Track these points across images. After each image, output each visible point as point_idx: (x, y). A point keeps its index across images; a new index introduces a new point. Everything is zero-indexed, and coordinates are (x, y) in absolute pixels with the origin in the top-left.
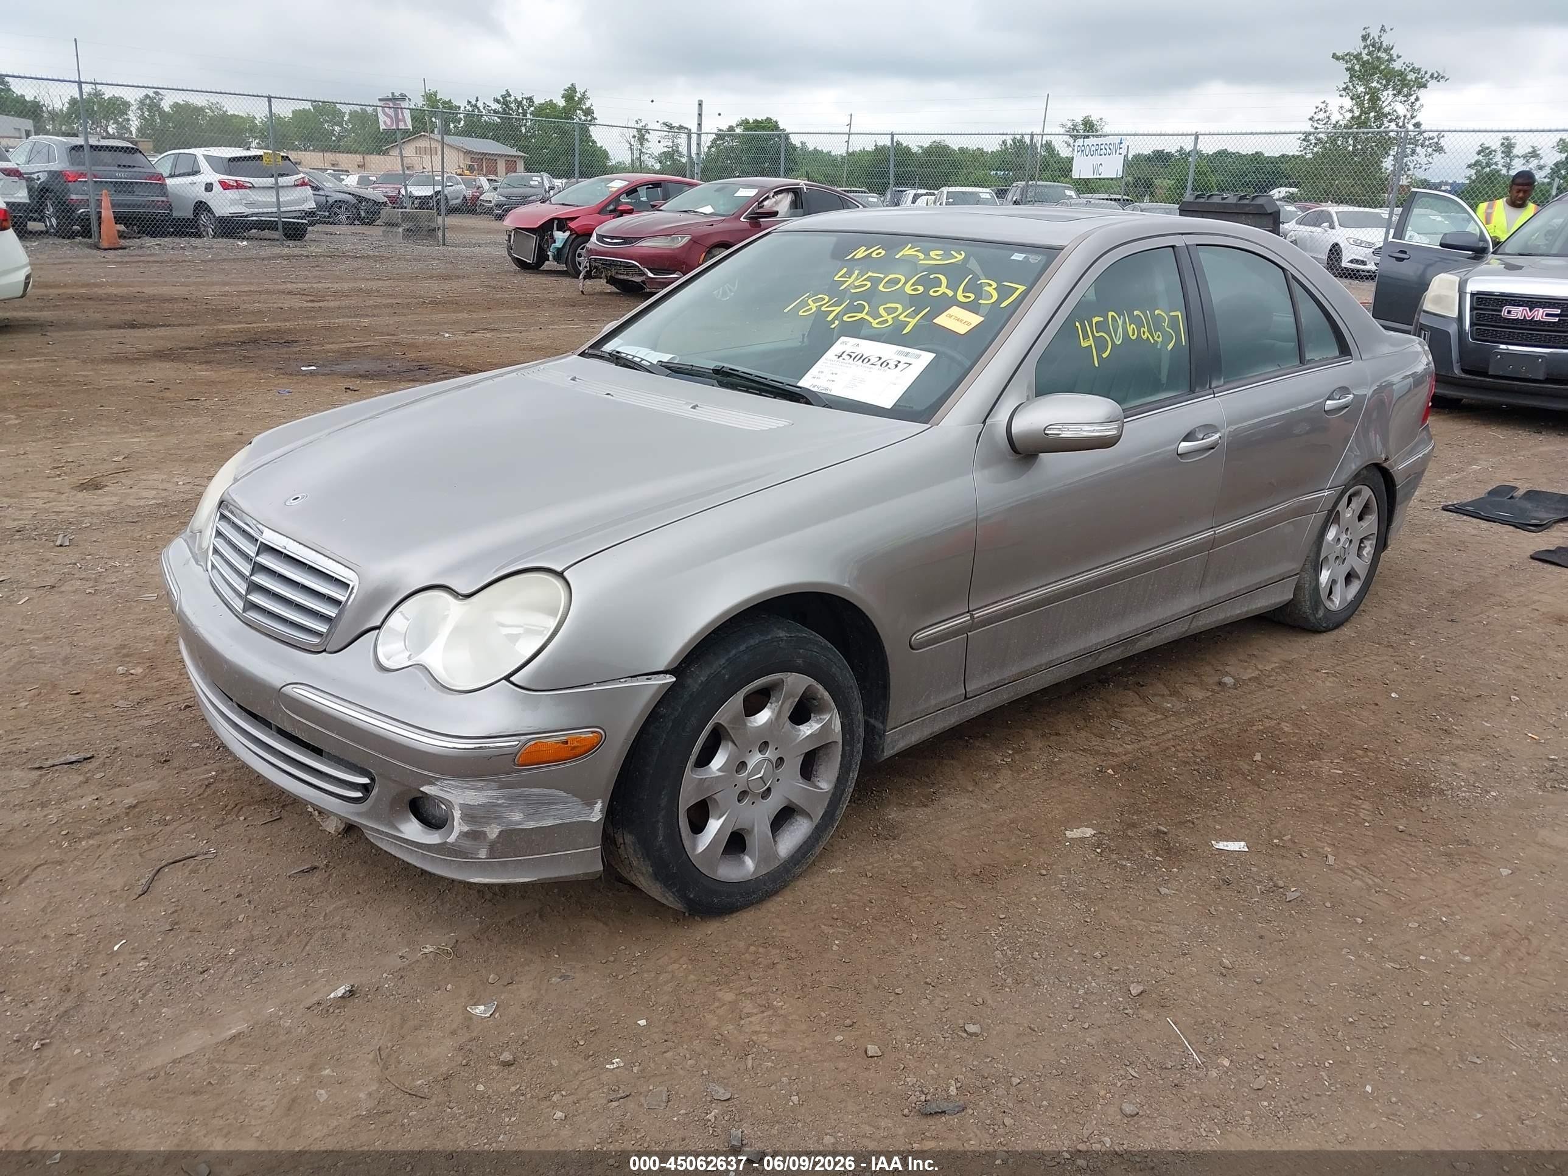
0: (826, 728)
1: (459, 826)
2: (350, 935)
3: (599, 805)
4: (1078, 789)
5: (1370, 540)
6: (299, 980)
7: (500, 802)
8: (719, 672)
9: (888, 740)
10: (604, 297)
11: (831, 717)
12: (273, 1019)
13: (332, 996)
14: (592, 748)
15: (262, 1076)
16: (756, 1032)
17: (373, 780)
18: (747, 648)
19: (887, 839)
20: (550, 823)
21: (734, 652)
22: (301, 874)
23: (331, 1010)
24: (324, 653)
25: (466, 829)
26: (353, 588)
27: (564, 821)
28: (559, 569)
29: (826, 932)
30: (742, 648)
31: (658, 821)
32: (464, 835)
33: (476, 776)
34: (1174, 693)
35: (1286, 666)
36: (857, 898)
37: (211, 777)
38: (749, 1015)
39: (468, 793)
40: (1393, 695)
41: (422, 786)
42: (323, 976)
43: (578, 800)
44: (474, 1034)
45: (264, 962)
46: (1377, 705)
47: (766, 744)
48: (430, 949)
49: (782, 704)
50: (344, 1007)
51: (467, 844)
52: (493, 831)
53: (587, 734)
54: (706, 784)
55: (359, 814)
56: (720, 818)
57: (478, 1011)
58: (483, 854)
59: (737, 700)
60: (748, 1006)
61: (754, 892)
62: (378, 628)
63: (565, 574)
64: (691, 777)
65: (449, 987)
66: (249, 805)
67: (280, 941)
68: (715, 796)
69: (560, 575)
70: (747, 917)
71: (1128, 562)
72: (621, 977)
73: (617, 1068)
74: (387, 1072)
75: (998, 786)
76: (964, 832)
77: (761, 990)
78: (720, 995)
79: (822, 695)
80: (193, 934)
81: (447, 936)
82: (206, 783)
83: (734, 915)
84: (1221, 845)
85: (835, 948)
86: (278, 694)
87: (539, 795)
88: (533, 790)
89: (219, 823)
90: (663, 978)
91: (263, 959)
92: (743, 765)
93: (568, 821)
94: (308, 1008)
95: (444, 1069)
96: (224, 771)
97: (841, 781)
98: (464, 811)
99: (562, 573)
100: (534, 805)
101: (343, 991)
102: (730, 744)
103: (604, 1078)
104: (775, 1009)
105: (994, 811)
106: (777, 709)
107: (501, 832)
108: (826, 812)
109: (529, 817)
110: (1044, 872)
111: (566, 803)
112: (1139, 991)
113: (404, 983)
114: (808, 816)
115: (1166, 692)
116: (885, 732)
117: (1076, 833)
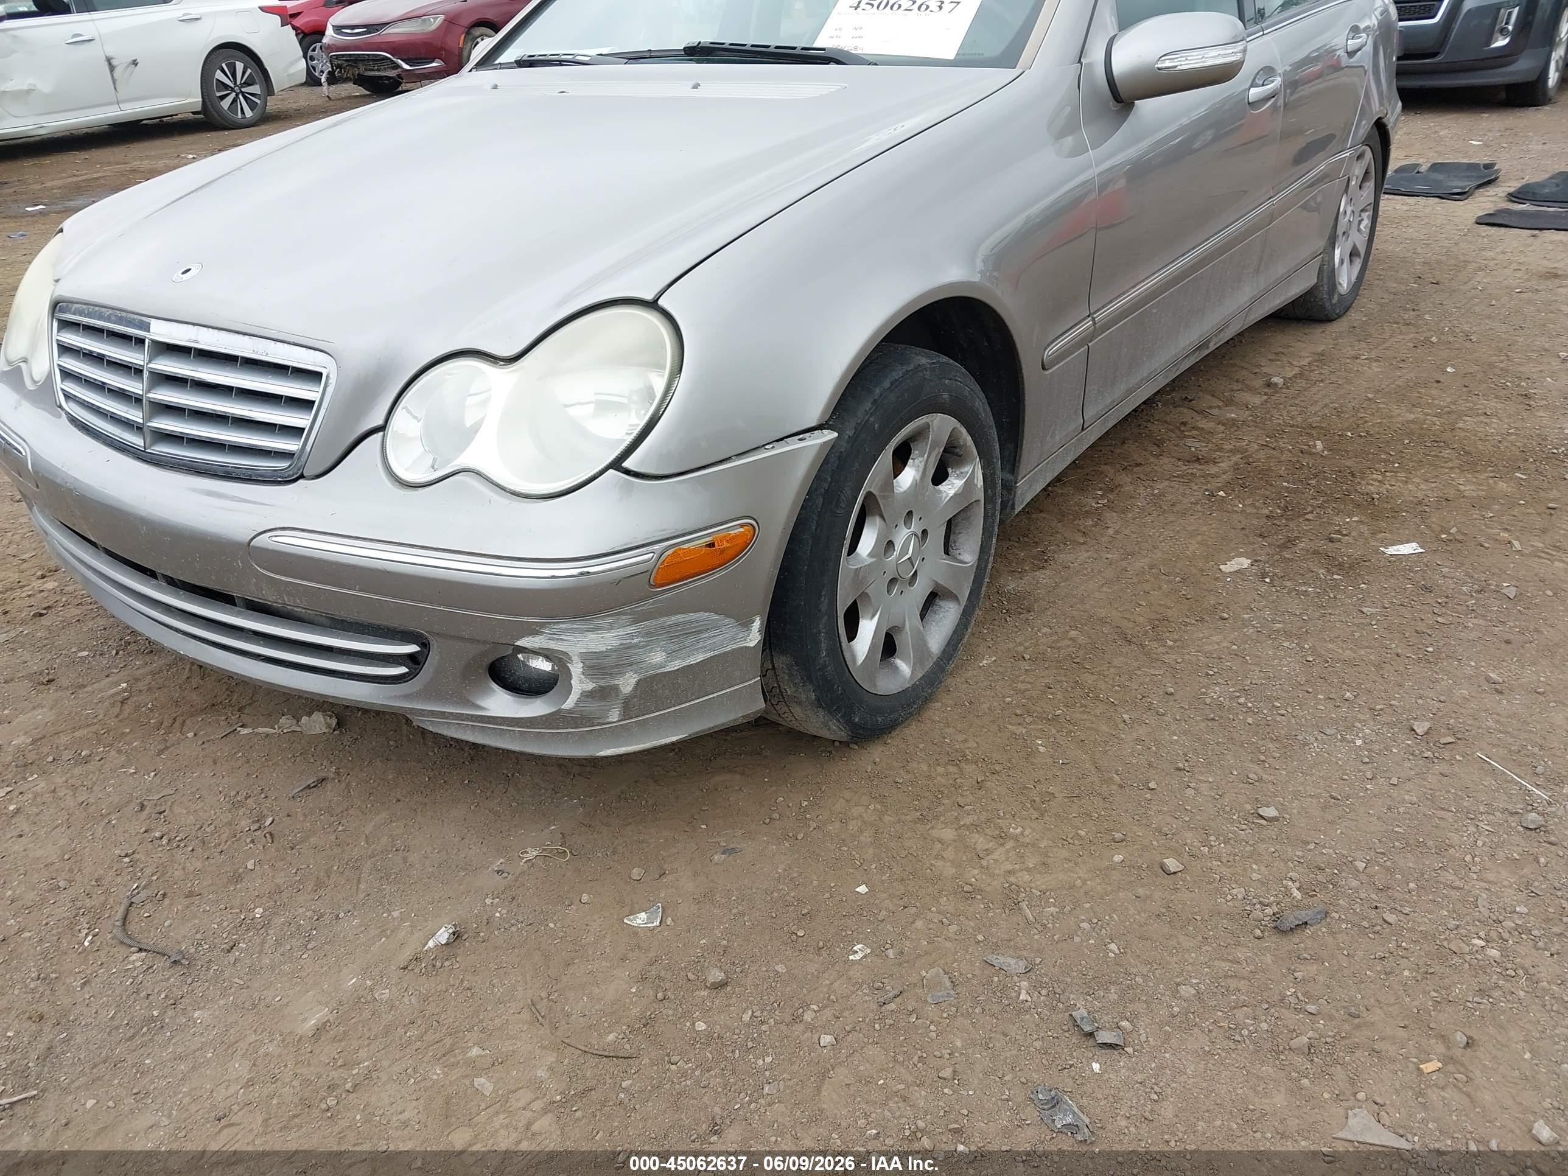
0: (969, 484)
1: (579, 684)
2: (413, 857)
3: (757, 624)
4: (1199, 518)
5: (1367, 211)
6: (373, 932)
7: (636, 641)
8: (868, 421)
9: (1019, 492)
10: (353, 100)
11: (974, 468)
12: (360, 993)
13: (431, 944)
14: (742, 546)
15: (384, 1078)
16: (1011, 872)
17: (425, 645)
18: (892, 384)
19: (1020, 613)
20: (700, 657)
21: (878, 391)
22: (308, 791)
23: (438, 964)
24: (301, 481)
25: (590, 686)
26: (328, 376)
27: (716, 653)
28: (649, 296)
29: (1018, 732)
30: (886, 384)
31: (820, 632)
32: (588, 695)
33: (600, 612)
34: (1229, 402)
35: (1321, 359)
36: (1029, 686)
37: (124, 690)
38: (988, 852)
39: (592, 636)
40: (1449, 370)
41: (519, 638)
42: (402, 920)
43: (733, 621)
44: (652, 954)
45: (311, 918)
46: (1438, 382)
47: (910, 514)
48: (532, 853)
49: (928, 457)
50: (455, 956)
51: (593, 706)
52: (627, 683)
53: (735, 529)
54: (861, 574)
55: (407, 697)
56: (873, 616)
57: (639, 921)
58: (614, 716)
59: (886, 457)
60: (981, 842)
61: (914, 702)
62: (382, 428)
63: (661, 302)
64: (847, 566)
65: (585, 898)
66: (192, 716)
67: (319, 885)
68: (867, 591)
69: (652, 305)
70: (911, 732)
71: (1208, 245)
72: (800, 836)
73: (865, 957)
74: (559, 1033)
75: (1111, 531)
76: (1105, 589)
77: (984, 816)
78: (935, 833)
79: (965, 440)
80: (192, 900)
81: (546, 831)
82: (120, 698)
83: (893, 734)
84: (1392, 550)
85: (1042, 749)
86: (247, 550)
87: (686, 623)
88: (676, 617)
89: (162, 747)
90: (853, 826)
91: (309, 914)
92: (890, 544)
93: (721, 651)
94: (404, 968)
95: (635, 1012)
96: (137, 680)
97: (984, 550)
98: (588, 662)
99: (656, 301)
100: (681, 636)
101: (446, 935)
102: (878, 519)
103: (856, 973)
104: (1015, 838)
105: (1123, 560)
106: (922, 465)
107: (638, 682)
108: (971, 589)
109: (672, 655)
110: (1226, 616)
111: (717, 627)
112: (1426, 729)
113: (519, 906)
114: (954, 598)
115: (1221, 404)
116: (1016, 483)
117: (1228, 567)
